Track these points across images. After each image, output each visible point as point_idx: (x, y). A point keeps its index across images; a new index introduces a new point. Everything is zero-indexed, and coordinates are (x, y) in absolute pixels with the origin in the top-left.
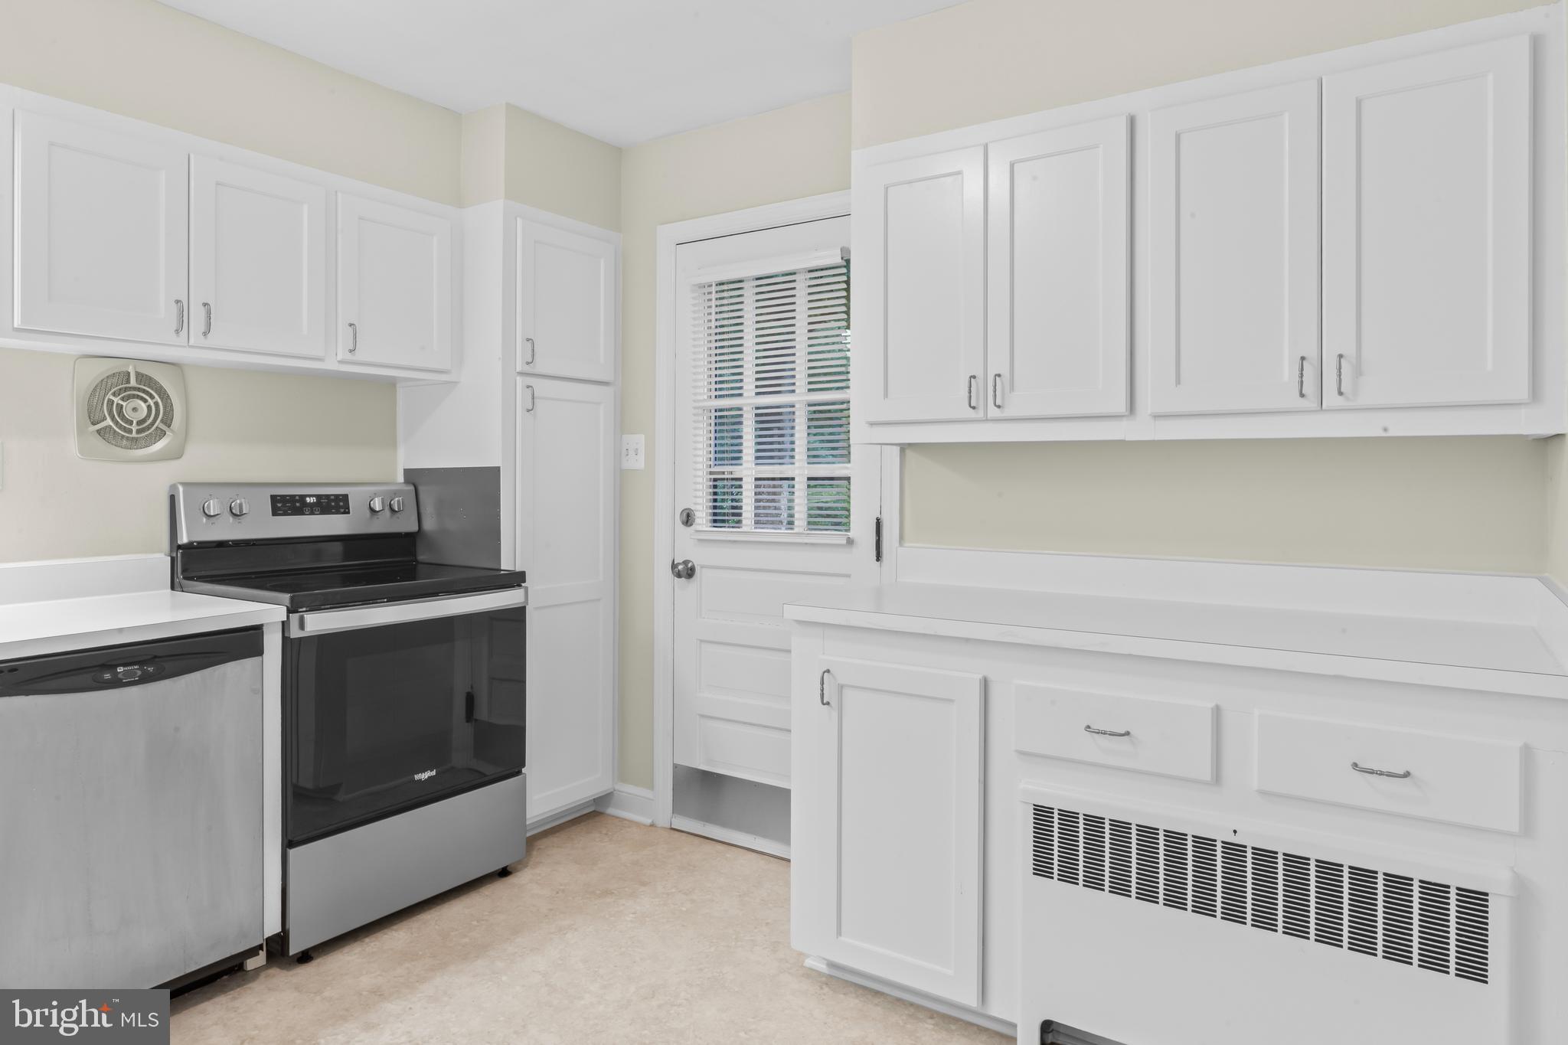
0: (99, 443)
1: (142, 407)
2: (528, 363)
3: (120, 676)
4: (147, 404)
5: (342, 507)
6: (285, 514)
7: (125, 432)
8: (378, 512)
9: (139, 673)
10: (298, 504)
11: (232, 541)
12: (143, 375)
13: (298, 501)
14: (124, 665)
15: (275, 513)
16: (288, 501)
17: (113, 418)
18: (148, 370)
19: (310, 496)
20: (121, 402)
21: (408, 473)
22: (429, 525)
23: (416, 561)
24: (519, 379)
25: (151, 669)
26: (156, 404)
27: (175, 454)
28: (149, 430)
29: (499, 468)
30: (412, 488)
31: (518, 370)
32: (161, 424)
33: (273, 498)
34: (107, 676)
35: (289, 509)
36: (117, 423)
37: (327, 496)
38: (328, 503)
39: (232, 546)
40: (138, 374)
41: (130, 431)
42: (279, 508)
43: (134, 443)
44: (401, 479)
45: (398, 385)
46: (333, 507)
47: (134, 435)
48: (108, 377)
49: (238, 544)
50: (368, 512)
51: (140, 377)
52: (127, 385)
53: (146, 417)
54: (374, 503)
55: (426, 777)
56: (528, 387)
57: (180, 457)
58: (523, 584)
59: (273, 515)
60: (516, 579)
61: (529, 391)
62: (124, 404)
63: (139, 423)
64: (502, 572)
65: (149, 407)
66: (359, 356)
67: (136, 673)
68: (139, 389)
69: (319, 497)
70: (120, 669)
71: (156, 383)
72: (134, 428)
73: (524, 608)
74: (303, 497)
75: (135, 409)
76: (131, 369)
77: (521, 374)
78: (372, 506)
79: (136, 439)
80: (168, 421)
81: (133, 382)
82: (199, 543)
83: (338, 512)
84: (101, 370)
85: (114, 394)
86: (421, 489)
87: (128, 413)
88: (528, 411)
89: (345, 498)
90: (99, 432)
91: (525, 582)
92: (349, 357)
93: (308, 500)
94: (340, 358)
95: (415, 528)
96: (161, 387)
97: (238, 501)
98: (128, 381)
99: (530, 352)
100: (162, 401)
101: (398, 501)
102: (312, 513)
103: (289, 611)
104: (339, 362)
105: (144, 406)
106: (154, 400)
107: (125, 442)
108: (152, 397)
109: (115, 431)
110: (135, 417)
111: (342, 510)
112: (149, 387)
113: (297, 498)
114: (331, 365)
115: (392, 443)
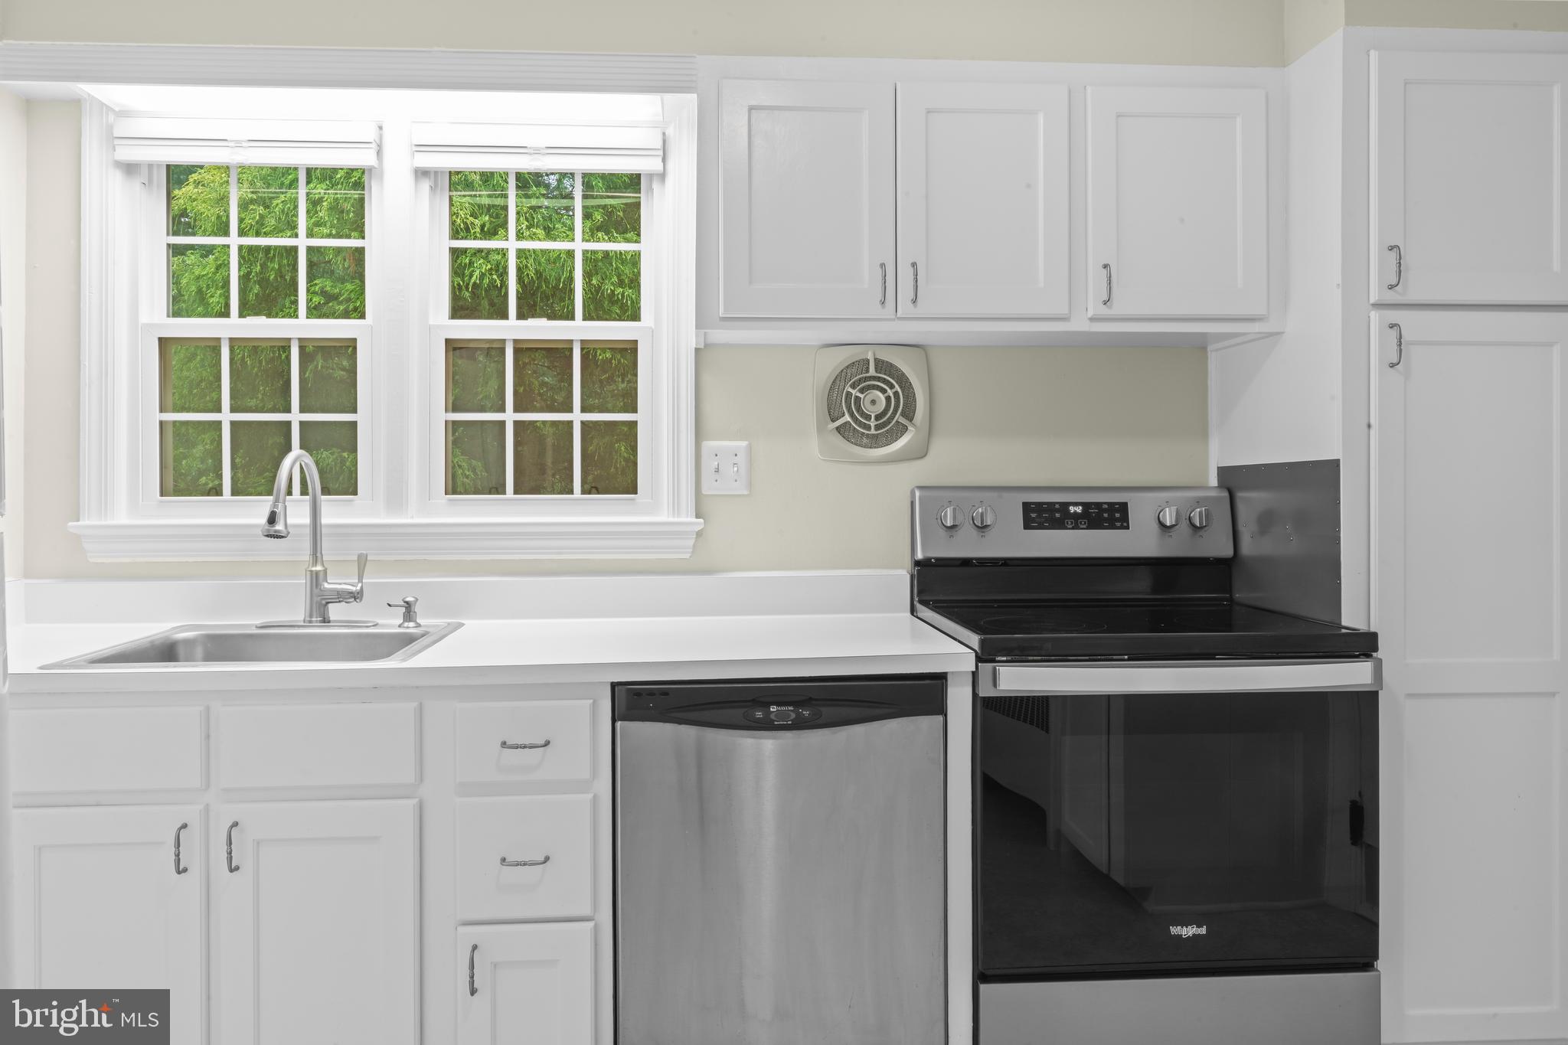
0: (838, 440)
1: (880, 398)
2: (1391, 287)
3: (772, 717)
4: (886, 395)
5: (1118, 520)
6: (1041, 527)
7: (864, 428)
8: (1172, 526)
9: (793, 716)
10: (1058, 515)
11: (976, 559)
12: (883, 362)
13: (1058, 511)
14: (778, 704)
15: (1027, 526)
16: (1045, 511)
17: (852, 415)
18: (886, 356)
19: (1076, 504)
20: (859, 394)
21: (1224, 472)
22: (1247, 548)
23: (1231, 600)
24: (1374, 315)
25: (806, 713)
26: (896, 394)
27: (919, 453)
28: (887, 428)
29: (1338, 460)
30: (1226, 494)
31: (1372, 301)
32: (901, 417)
33: (1026, 506)
34: (759, 714)
35: (1047, 519)
36: (856, 420)
37: (1098, 505)
38: (1099, 515)
39: (976, 566)
40: (877, 361)
41: (868, 428)
42: (1033, 520)
43: (875, 442)
44: (1213, 481)
45: (1209, 348)
46: (1106, 520)
47: (873, 431)
48: (847, 367)
49: (983, 562)
50: (1155, 526)
51: (880, 364)
52: (868, 375)
53: (884, 410)
54: (1165, 515)
55: (1190, 934)
56: (1392, 326)
57: (925, 456)
58: (1374, 654)
59: (1025, 528)
60: (1363, 645)
61: (1394, 333)
62: (862, 396)
63: (877, 418)
64: (1344, 631)
65: (888, 399)
66: (1118, 308)
67: (789, 716)
68: (879, 379)
69: (1086, 506)
70: (773, 709)
71: (897, 369)
72: (873, 423)
73: (1376, 694)
74: (1065, 506)
75: (873, 402)
76: (870, 357)
77: (1377, 306)
78: (1161, 519)
79: (877, 436)
80: (909, 415)
81: (872, 372)
82: (937, 559)
83: (1112, 527)
84: (838, 359)
85: (853, 386)
86: (1240, 495)
87: (867, 407)
88: (1392, 365)
89: (1123, 507)
90: (838, 429)
91: (1376, 649)
92: (1104, 311)
93: (1072, 509)
94: (1090, 314)
95: (1227, 551)
96: (903, 374)
97: (980, 510)
98: (867, 371)
99: (1395, 268)
100: (903, 392)
101: (1200, 513)
102: (1076, 527)
103: (979, 659)
104: (1092, 319)
105: (882, 397)
106: (894, 390)
107: (865, 440)
108: (892, 387)
109: (855, 428)
110: (873, 411)
111: (1118, 524)
112: (889, 376)
113: (1057, 506)
114: (1080, 324)
115: (1201, 432)
